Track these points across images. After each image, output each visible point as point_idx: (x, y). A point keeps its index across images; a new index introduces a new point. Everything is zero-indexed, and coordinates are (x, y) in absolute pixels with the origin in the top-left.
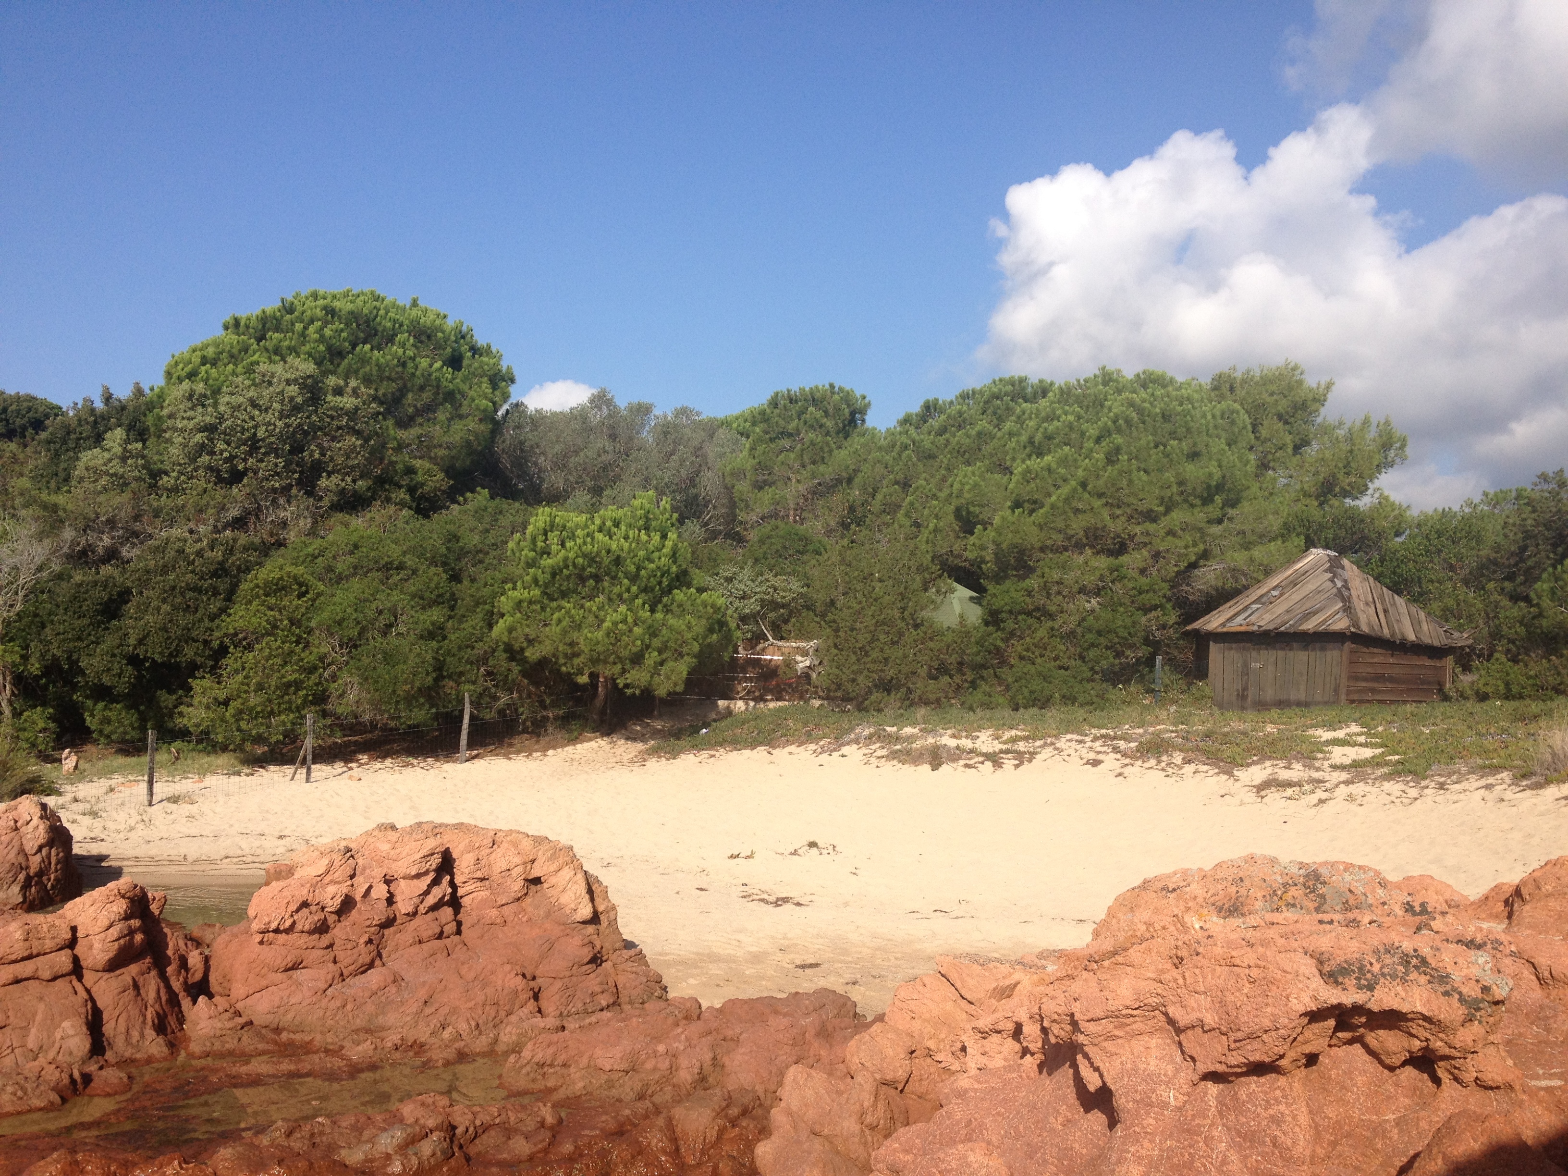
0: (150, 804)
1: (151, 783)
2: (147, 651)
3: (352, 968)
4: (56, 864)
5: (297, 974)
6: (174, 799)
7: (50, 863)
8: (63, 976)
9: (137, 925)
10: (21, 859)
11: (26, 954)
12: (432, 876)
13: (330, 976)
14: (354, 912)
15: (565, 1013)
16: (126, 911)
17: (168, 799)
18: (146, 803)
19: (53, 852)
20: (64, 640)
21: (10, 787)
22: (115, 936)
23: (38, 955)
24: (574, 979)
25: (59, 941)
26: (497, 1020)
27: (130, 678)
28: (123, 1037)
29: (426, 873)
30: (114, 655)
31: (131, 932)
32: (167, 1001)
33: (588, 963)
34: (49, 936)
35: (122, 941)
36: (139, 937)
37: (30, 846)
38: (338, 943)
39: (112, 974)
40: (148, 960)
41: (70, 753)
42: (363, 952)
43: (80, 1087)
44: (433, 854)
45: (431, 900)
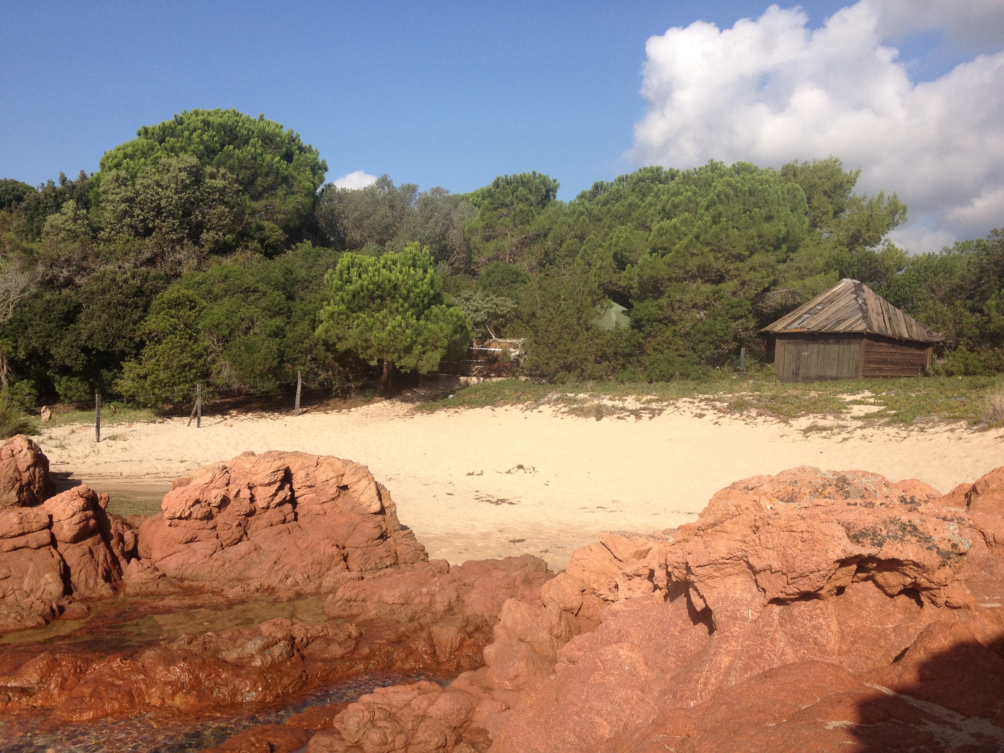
0: (98, 441)
1: (98, 427)
2: (93, 344)
3: (228, 541)
4: (39, 478)
5: (194, 545)
6: (113, 438)
7: (35, 477)
8: (44, 546)
9: (91, 514)
10: (17, 474)
11: (20, 532)
12: (278, 484)
13: (214, 547)
14: (229, 506)
15: (364, 569)
16: (83, 506)
17: (110, 438)
18: (96, 440)
19: (37, 470)
20: (40, 337)
21: (9, 430)
22: (77, 521)
23: (28, 533)
24: (369, 548)
25: (42, 524)
26: (321, 574)
27: (83, 361)
28: (84, 583)
29: (275, 482)
30: (72, 347)
31: (87, 519)
32: (111, 561)
33: (378, 539)
34: (34, 521)
35: (81, 524)
36: (92, 522)
37: (22, 466)
38: (219, 525)
39: (76, 545)
40: (98, 536)
41: (46, 408)
42: (235, 531)
43: (57, 614)
44: (279, 471)
45: (278, 499)
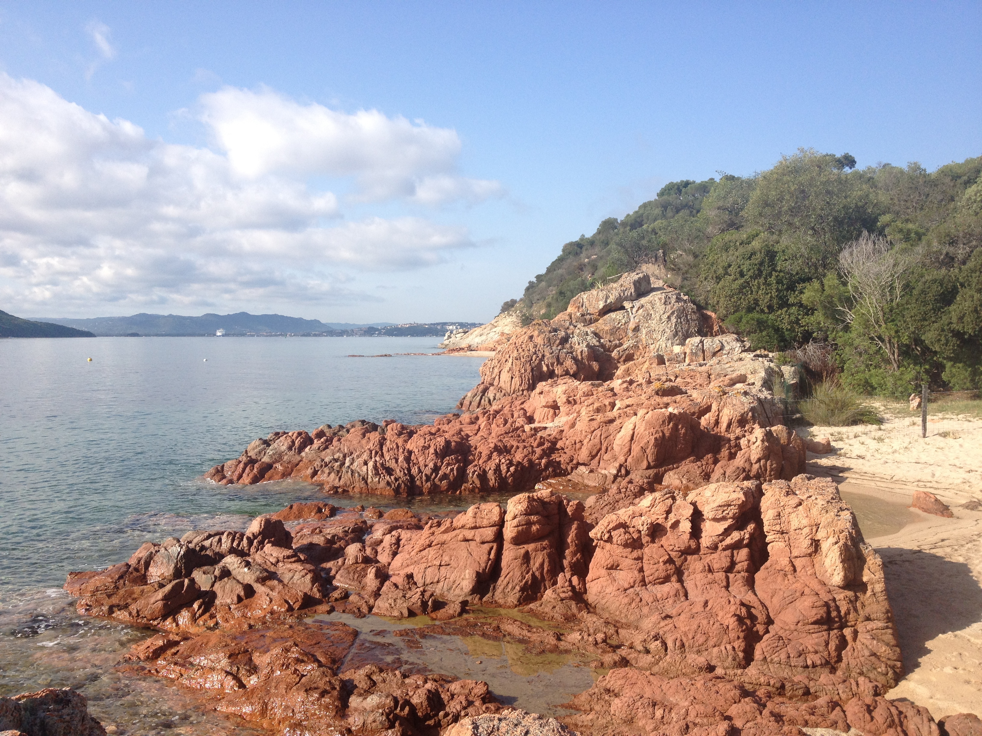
0: (924, 436)
1: (924, 421)
3: (651, 578)
4: (770, 471)
5: (614, 572)
6: (945, 435)
7: (766, 470)
8: (487, 542)
9: (535, 519)
11: (473, 525)
12: (729, 522)
13: (632, 581)
14: (664, 538)
18: (922, 435)
19: (769, 463)
22: (515, 524)
23: (480, 527)
25: (492, 521)
28: (502, 587)
29: (724, 519)
31: (529, 524)
34: (486, 517)
35: (520, 528)
36: (534, 528)
38: (645, 558)
39: (518, 547)
40: (545, 543)
42: (660, 568)
44: (730, 505)
